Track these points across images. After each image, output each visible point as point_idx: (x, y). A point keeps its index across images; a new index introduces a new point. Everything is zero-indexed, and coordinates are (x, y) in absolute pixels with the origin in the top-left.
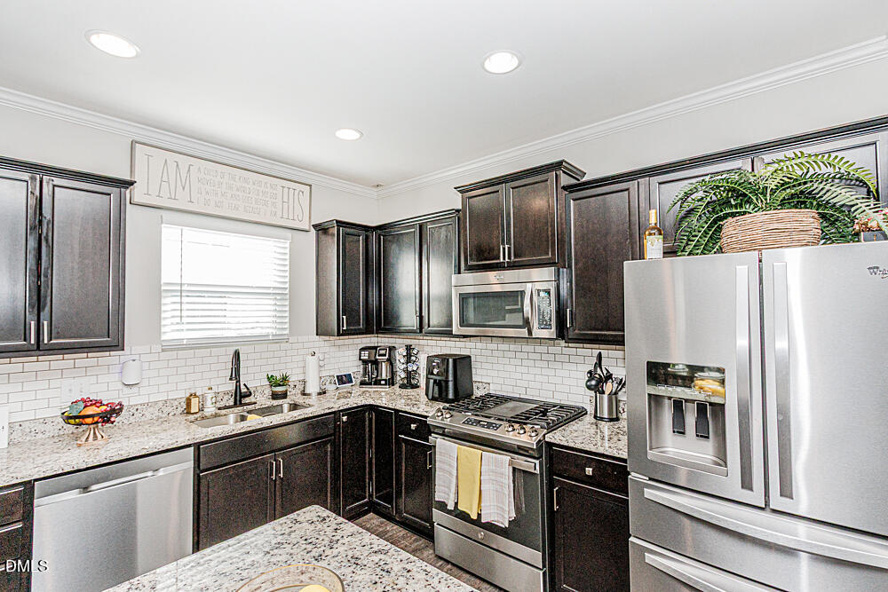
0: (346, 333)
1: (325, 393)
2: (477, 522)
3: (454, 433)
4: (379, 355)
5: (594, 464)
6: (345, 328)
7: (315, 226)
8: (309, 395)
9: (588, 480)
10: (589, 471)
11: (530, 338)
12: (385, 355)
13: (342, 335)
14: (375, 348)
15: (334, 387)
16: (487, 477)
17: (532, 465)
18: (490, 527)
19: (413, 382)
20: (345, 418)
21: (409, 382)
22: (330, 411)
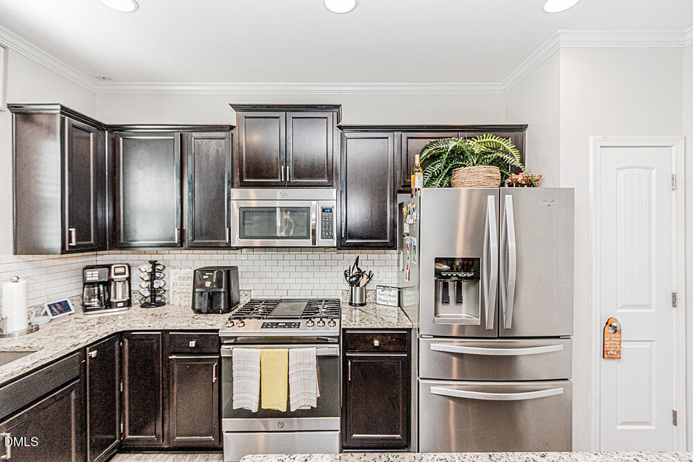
0: (74, 250)
1: (37, 329)
2: (288, 414)
3: (247, 340)
4: (116, 274)
5: (379, 337)
6: (73, 244)
7: (10, 107)
8: (9, 336)
9: (377, 349)
10: (376, 343)
11: (314, 248)
12: (124, 273)
13: (68, 252)
14: (109, 267)
15: (46, 319)
16: (294, 371)
17: (334, 350)
18: (301, 413)
19: (158, 299)
20: (94, 354)
21: (153, 300)
22: (76, 348)
